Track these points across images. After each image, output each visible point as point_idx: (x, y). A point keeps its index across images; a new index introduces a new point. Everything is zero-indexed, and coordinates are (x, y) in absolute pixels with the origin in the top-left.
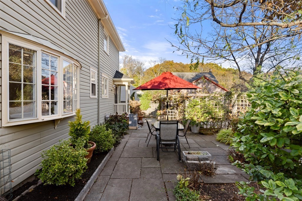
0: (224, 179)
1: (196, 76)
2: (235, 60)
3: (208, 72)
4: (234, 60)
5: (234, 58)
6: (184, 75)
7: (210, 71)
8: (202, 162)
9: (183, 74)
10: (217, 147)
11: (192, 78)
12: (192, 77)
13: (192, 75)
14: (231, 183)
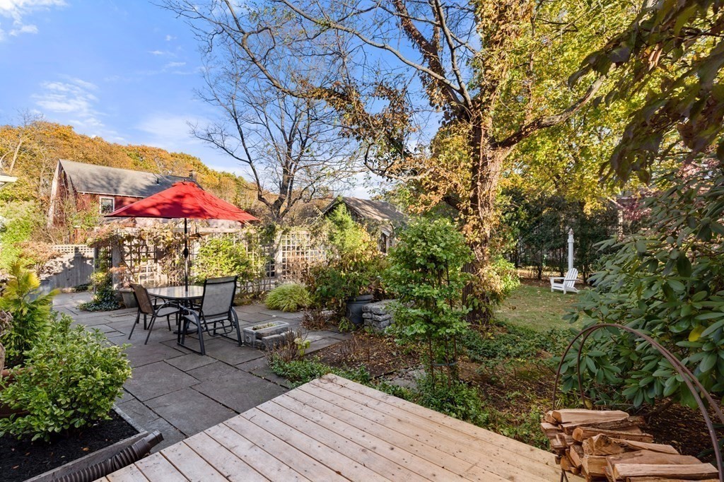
0: (315, 346)
1: (158, 183)
2: (251, 161)
3: (188, 176)
4: (248, 161)
5: (249, 158)
6: (121, 177)
7: (191, 175)
8: (283, 334)
9: (120, 174)
10: (274, 318)
11: (147, 186)
12: (148, 183)
13: (146, 178)
14: (326, 348)
